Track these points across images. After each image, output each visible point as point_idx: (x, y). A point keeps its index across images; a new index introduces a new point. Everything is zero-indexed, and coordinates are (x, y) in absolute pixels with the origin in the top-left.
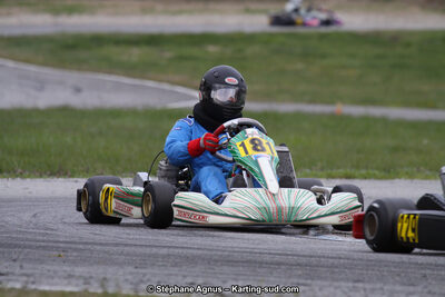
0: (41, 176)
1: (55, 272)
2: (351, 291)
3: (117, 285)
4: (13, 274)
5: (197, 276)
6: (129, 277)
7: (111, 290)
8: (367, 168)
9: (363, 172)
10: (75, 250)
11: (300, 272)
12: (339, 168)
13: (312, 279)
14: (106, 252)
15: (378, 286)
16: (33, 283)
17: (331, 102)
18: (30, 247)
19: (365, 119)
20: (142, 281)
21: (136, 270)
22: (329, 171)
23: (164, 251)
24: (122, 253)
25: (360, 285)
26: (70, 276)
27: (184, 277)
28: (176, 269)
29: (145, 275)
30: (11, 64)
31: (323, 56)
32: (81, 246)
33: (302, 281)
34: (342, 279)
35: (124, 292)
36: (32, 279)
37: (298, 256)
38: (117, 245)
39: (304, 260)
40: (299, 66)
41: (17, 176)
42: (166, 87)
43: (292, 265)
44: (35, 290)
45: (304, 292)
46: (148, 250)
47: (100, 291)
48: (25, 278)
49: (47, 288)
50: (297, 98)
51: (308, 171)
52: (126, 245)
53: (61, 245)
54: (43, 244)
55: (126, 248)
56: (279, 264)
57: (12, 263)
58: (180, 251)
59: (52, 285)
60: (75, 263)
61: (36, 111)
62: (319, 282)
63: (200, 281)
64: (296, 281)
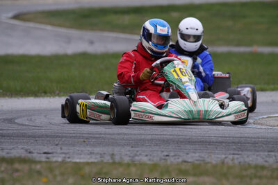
1: (82, 151)
2: (266, 157)
3: (121, 158)
4: (56, 153)
5: (171, 151)
7: (117, 159)
9: (272, 87)
10: (94, 138)
11: (234, 147)
13: (242, 151)
14: (112, 139)
16: (69, 158)
17: (250, 45)
18: (66, 137)
19: (272, 55)
20: (136, 155)
23: (149, 137)
24: (123, 139)
25: (272, 153)
26: (91, 153)
27: (163, 152)
28: (158, 147)
29: (137, 151)
30: (49, 28)
32: (98, 136)
33: (236, 152)
34: (261, 151)
35: (126, 162)
36: (68, 156)
37: (233, 137)
38: (119, 134)
39: (237, 140)
41: (56, 96)
43: (229, 143)
44: (70, 162)
45: (237, 158)
46: (139, 137)
47: (111, 161)
48: (64, 155)
49: (78, 161)
50: (228, 43)
52: (125, 134)
55: (126, 136)
56: (222, 142)
57: (55, 147)
58: (159, 137)
59: (80, 158)
60: (94, 146)
61: (66, 56)
62: (246, 153)
63: (172, 154)
64: (232, 152)
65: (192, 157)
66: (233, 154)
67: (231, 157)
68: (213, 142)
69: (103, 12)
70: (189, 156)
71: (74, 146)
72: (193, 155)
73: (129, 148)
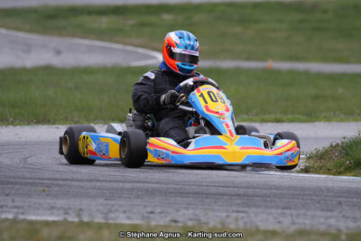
0: (29, 124)
1: (40, 204)
2: (280, 216)
3: (91, 215)
4: (7, 206)
5: (156, 206)
6: (101, 208)
7: (86, 219)
8: (293, 113)
9: (290, 117)
10: (57, 185)
11: (239, 202)
12: (270, 114)
13: (249, 207)
14: (82, 187)
15: (302, 212)
16: (23, 214)
17: (264, 59)
18: (20, 183)
19: (291, 72)
20: (111, 211)
21: (106, 202)
22: (262, 116)
23: (129, 185)
24: (94, 188)
25: (288, 211)
26: (53, 208)
27: (145, 206)
28: (139, 200)
29: (113, 206)
30: (3, 31)
31: (257, 21)
32: (61, 182)
33: (241, 209)
34: (273, 207)
35: (96, 220)
36: (21, 211)
37: (238, 187)
38: (90, 181)
39: (242, 191)
40: (238, 30)
41: (9, 124)
42: (130, 48)
43: (232, 195)
44: (24, 220)
45: (242, 218)
46: (115, 185)
47: (76, 220)
48: (16, 210)
49: (34, 218)
50: (235, 56)
51: (245, 116)
52: (98, 181)
53: (45, 181)
54: (31, 181)
55: (98, 184)
56: (223, 195)
57: (5, 197)
58: (142, 185)
59: (38, 215)
60: (56, 196)
61: (24, 70)
62: (254, 210)
63: (158, 210)
64: (236, 209)
65: (184, 214)
66: (238, 212)
67: (234, 215)
68: (212, 194)
69: (74, 11)
70: (181, 213)
71: (30, 196)
72: (185, 211)
73: (101, 201)
